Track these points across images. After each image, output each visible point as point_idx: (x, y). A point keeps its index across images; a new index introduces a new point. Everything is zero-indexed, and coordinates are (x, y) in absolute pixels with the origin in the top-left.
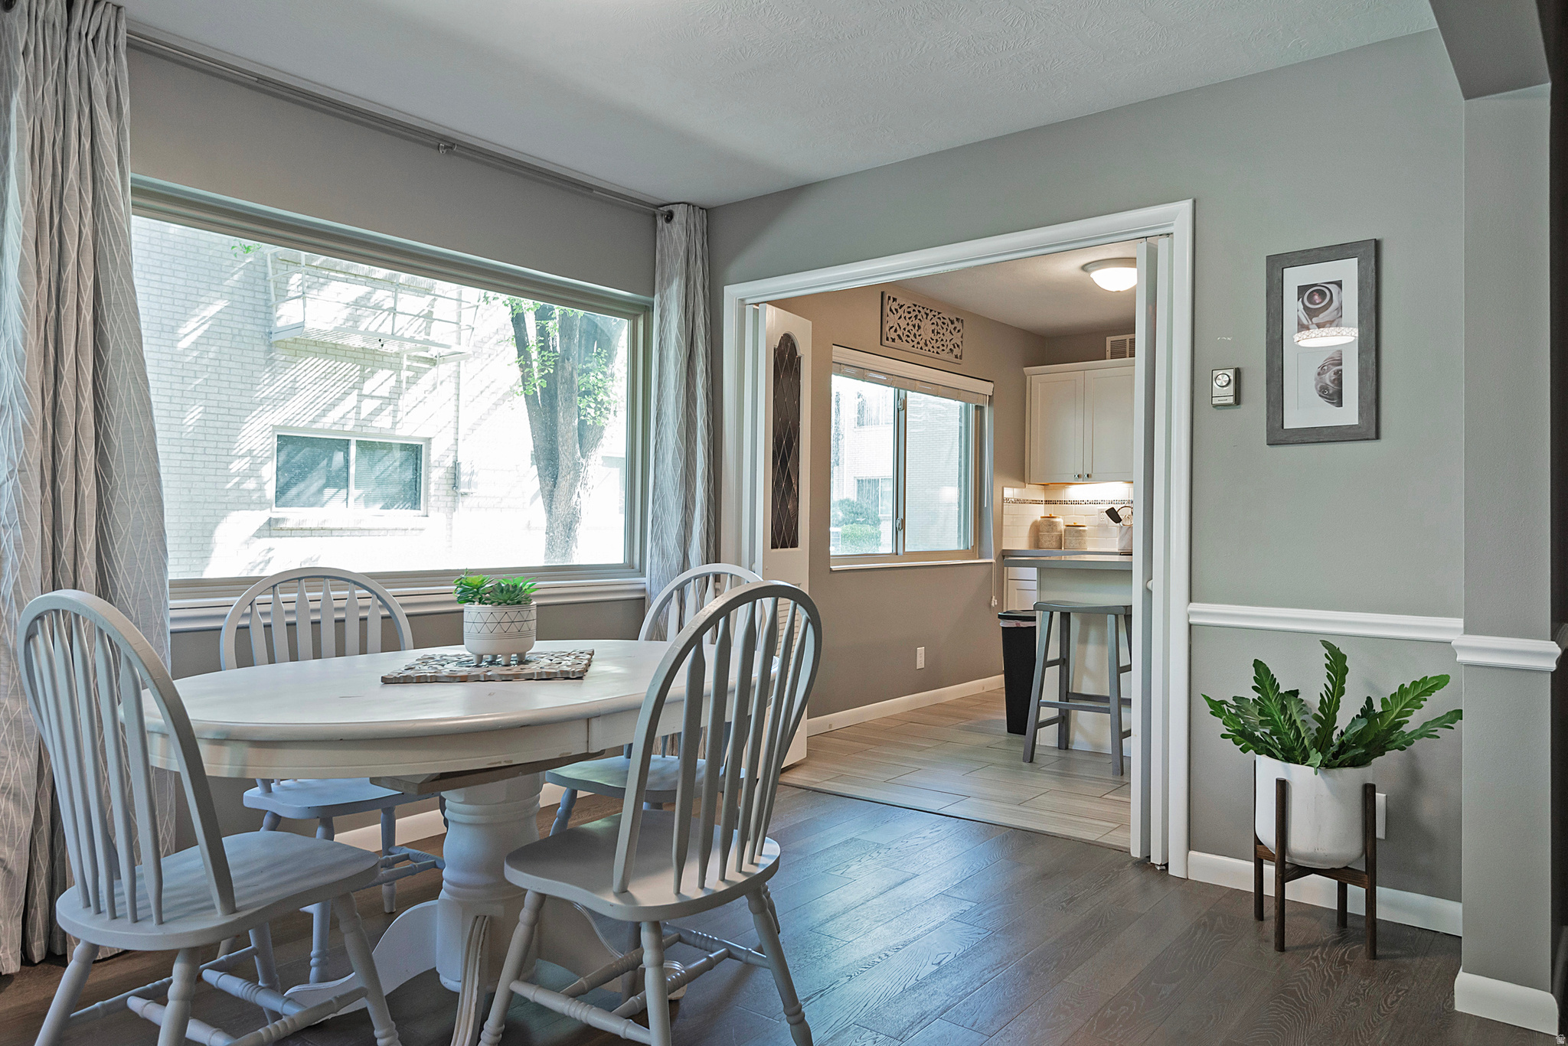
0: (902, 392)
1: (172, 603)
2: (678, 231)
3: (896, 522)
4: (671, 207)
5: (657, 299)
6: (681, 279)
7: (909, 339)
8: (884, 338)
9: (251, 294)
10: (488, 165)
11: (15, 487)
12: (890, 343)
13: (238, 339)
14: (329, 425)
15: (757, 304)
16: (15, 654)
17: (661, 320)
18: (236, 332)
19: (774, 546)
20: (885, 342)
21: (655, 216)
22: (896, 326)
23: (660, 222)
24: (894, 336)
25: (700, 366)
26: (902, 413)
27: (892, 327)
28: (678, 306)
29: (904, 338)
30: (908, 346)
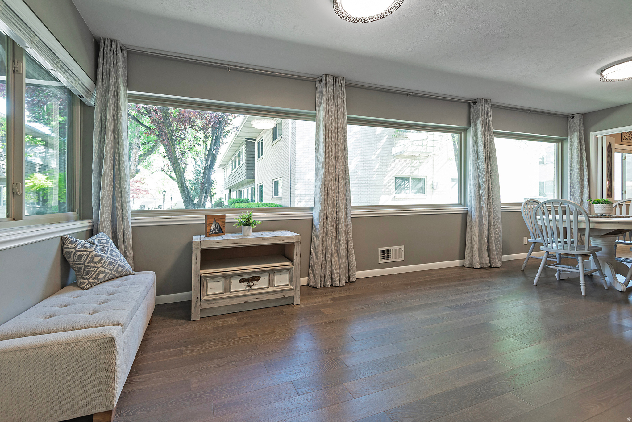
0: (624, 154)
1: (501, 207)
2: (576, 121)
3: (623, 192)
4: (573, 115)
5: (569, 138)
6: (578, 132)
7: (630, 139)
8: (623, 139)
9: (390, 145)
10: (538, 114)
11: (484, 186)
12: (624, 141)
13: (388, 156)
14: (405, 174)
15: (602, 136)
16: (485, 214)
17: (571, 143)
18: (388, 154)
19: (608, 197)
20: (623, 141)
21: (568, 118)
22: (626, 136)
23: (570, 119)
24: (625, 138)
25: (584, 153)
26: (624, 160)
27: (624, 136)
28: (577, 139)
29: (628, 139)
30: (629, 141)
